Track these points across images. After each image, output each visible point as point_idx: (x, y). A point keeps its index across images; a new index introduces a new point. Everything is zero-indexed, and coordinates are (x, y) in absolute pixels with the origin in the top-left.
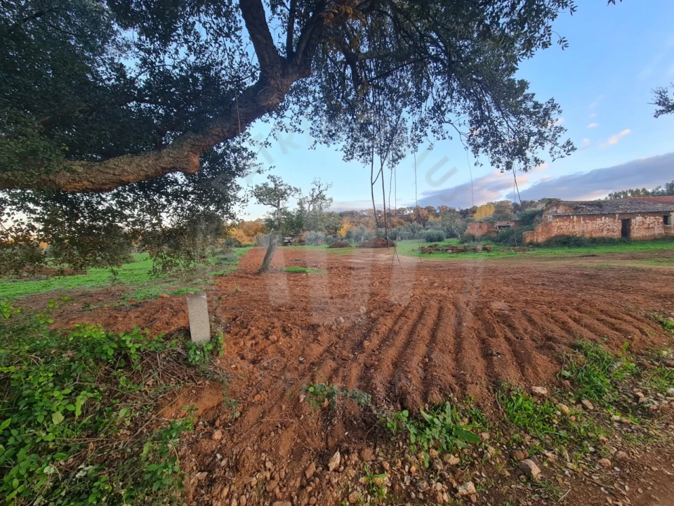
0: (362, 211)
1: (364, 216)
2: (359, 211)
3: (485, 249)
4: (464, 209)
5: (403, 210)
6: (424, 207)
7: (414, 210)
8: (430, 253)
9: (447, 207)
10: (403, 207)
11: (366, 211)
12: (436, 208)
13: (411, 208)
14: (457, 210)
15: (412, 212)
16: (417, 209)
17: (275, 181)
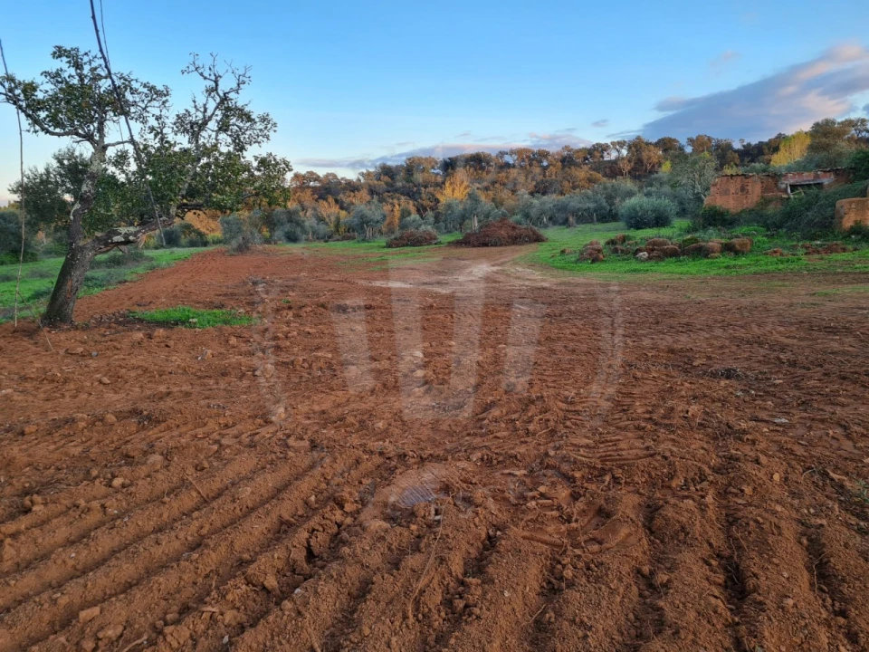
0: (502, 154)
1: (507, 165)
2: (493, 155)
3: (728, 248)
4: (754, 142)
5: (601, 149)
6: (654, 140)
7: (630, 148)
8: (594, 261)
9: (709, 139)
10: (603, 142)
11: (512, 152)
12: (683, 141)
13: (621, 144)
14: (737, 145)
15: (624, 152)
16: (637, 146)
17: (78, 66)
